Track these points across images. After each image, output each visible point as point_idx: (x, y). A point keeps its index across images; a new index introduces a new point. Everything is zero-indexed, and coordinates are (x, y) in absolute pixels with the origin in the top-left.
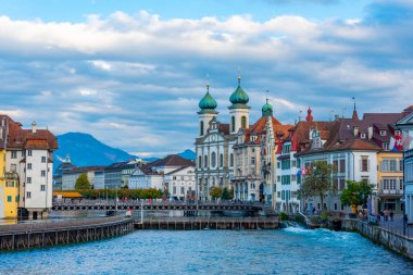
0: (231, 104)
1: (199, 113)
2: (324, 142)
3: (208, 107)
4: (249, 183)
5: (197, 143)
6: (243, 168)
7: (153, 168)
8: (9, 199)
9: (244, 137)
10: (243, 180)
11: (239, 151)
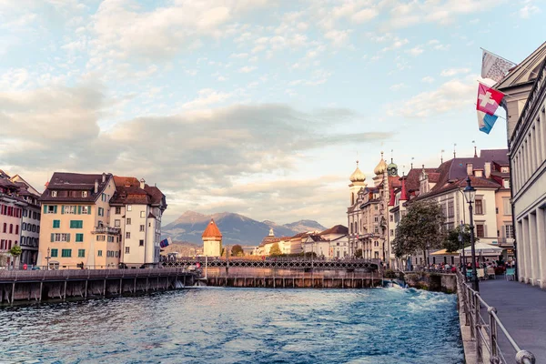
0: (375, 176)
1: (350, 186)
2: (432, 185)
3: (358, 180)
4: (373, 241)
5: (349, 212)
6: (368, 226)
7: (322, 236)
8: (100, 253)
9: (368, 196)
10: (367, 238)
11: (364, 210)
